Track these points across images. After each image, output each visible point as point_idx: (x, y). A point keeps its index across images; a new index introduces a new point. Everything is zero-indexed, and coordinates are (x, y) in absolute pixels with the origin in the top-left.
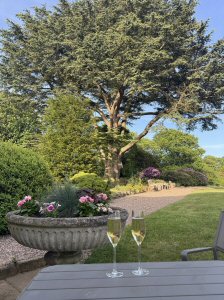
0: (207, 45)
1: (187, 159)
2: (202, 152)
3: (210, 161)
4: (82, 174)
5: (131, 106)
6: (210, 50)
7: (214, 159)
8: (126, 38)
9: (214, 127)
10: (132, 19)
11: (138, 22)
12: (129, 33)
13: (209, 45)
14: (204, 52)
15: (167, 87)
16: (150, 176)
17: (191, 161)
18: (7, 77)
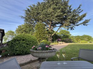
0: (71, 10)
1: (67, 37)
2: (71, 35)
3: (72, 37)
4: (43, 41)
5: (54, 25)
6: (72, 12)
8: (53, 10)
9: (73, 29)
11: (55, 7)
14: (71, 12)
15: (62, 20)
16: (59, 41)
17: (68, 37)
18: (27, 20)
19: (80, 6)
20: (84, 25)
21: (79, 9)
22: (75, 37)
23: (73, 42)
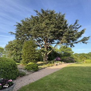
2: (73, 52)
7: (77, 54)
8: (45, 26)
9: (74, 46)
10: (47, 21)
11: (48, 22)
12: (46, 25)
13: (68, 26)
16: (57, 60)
17: (70, 55)
18: (17, 35)
19: (76, 22)
20: (83, 43)
21: (76, 25)
22: (79, 54)
23: (76, 62)
